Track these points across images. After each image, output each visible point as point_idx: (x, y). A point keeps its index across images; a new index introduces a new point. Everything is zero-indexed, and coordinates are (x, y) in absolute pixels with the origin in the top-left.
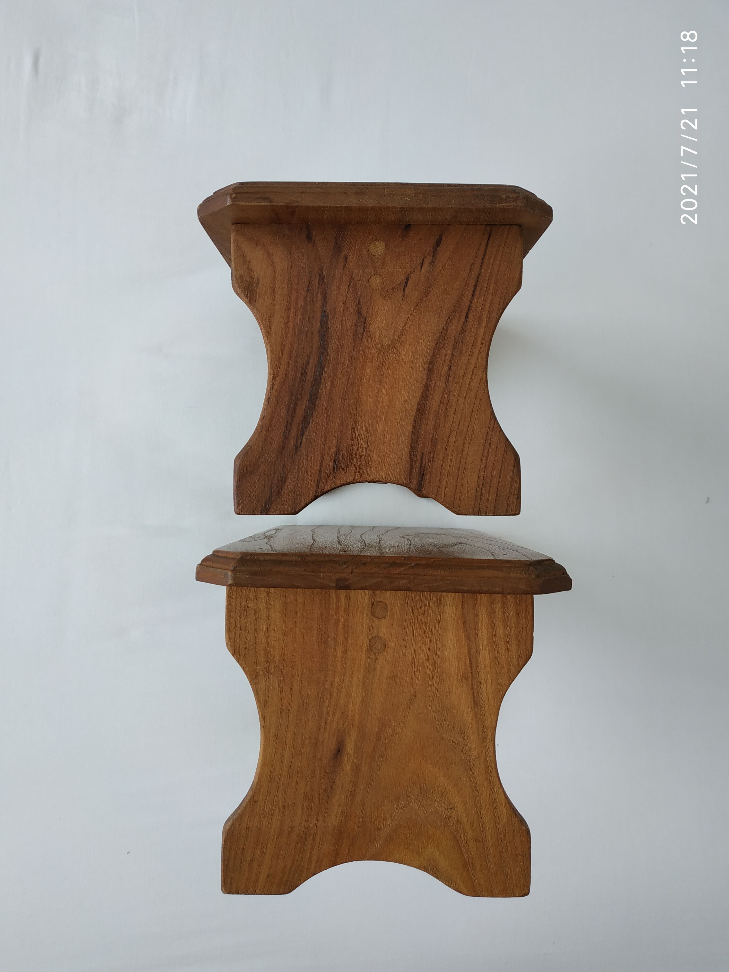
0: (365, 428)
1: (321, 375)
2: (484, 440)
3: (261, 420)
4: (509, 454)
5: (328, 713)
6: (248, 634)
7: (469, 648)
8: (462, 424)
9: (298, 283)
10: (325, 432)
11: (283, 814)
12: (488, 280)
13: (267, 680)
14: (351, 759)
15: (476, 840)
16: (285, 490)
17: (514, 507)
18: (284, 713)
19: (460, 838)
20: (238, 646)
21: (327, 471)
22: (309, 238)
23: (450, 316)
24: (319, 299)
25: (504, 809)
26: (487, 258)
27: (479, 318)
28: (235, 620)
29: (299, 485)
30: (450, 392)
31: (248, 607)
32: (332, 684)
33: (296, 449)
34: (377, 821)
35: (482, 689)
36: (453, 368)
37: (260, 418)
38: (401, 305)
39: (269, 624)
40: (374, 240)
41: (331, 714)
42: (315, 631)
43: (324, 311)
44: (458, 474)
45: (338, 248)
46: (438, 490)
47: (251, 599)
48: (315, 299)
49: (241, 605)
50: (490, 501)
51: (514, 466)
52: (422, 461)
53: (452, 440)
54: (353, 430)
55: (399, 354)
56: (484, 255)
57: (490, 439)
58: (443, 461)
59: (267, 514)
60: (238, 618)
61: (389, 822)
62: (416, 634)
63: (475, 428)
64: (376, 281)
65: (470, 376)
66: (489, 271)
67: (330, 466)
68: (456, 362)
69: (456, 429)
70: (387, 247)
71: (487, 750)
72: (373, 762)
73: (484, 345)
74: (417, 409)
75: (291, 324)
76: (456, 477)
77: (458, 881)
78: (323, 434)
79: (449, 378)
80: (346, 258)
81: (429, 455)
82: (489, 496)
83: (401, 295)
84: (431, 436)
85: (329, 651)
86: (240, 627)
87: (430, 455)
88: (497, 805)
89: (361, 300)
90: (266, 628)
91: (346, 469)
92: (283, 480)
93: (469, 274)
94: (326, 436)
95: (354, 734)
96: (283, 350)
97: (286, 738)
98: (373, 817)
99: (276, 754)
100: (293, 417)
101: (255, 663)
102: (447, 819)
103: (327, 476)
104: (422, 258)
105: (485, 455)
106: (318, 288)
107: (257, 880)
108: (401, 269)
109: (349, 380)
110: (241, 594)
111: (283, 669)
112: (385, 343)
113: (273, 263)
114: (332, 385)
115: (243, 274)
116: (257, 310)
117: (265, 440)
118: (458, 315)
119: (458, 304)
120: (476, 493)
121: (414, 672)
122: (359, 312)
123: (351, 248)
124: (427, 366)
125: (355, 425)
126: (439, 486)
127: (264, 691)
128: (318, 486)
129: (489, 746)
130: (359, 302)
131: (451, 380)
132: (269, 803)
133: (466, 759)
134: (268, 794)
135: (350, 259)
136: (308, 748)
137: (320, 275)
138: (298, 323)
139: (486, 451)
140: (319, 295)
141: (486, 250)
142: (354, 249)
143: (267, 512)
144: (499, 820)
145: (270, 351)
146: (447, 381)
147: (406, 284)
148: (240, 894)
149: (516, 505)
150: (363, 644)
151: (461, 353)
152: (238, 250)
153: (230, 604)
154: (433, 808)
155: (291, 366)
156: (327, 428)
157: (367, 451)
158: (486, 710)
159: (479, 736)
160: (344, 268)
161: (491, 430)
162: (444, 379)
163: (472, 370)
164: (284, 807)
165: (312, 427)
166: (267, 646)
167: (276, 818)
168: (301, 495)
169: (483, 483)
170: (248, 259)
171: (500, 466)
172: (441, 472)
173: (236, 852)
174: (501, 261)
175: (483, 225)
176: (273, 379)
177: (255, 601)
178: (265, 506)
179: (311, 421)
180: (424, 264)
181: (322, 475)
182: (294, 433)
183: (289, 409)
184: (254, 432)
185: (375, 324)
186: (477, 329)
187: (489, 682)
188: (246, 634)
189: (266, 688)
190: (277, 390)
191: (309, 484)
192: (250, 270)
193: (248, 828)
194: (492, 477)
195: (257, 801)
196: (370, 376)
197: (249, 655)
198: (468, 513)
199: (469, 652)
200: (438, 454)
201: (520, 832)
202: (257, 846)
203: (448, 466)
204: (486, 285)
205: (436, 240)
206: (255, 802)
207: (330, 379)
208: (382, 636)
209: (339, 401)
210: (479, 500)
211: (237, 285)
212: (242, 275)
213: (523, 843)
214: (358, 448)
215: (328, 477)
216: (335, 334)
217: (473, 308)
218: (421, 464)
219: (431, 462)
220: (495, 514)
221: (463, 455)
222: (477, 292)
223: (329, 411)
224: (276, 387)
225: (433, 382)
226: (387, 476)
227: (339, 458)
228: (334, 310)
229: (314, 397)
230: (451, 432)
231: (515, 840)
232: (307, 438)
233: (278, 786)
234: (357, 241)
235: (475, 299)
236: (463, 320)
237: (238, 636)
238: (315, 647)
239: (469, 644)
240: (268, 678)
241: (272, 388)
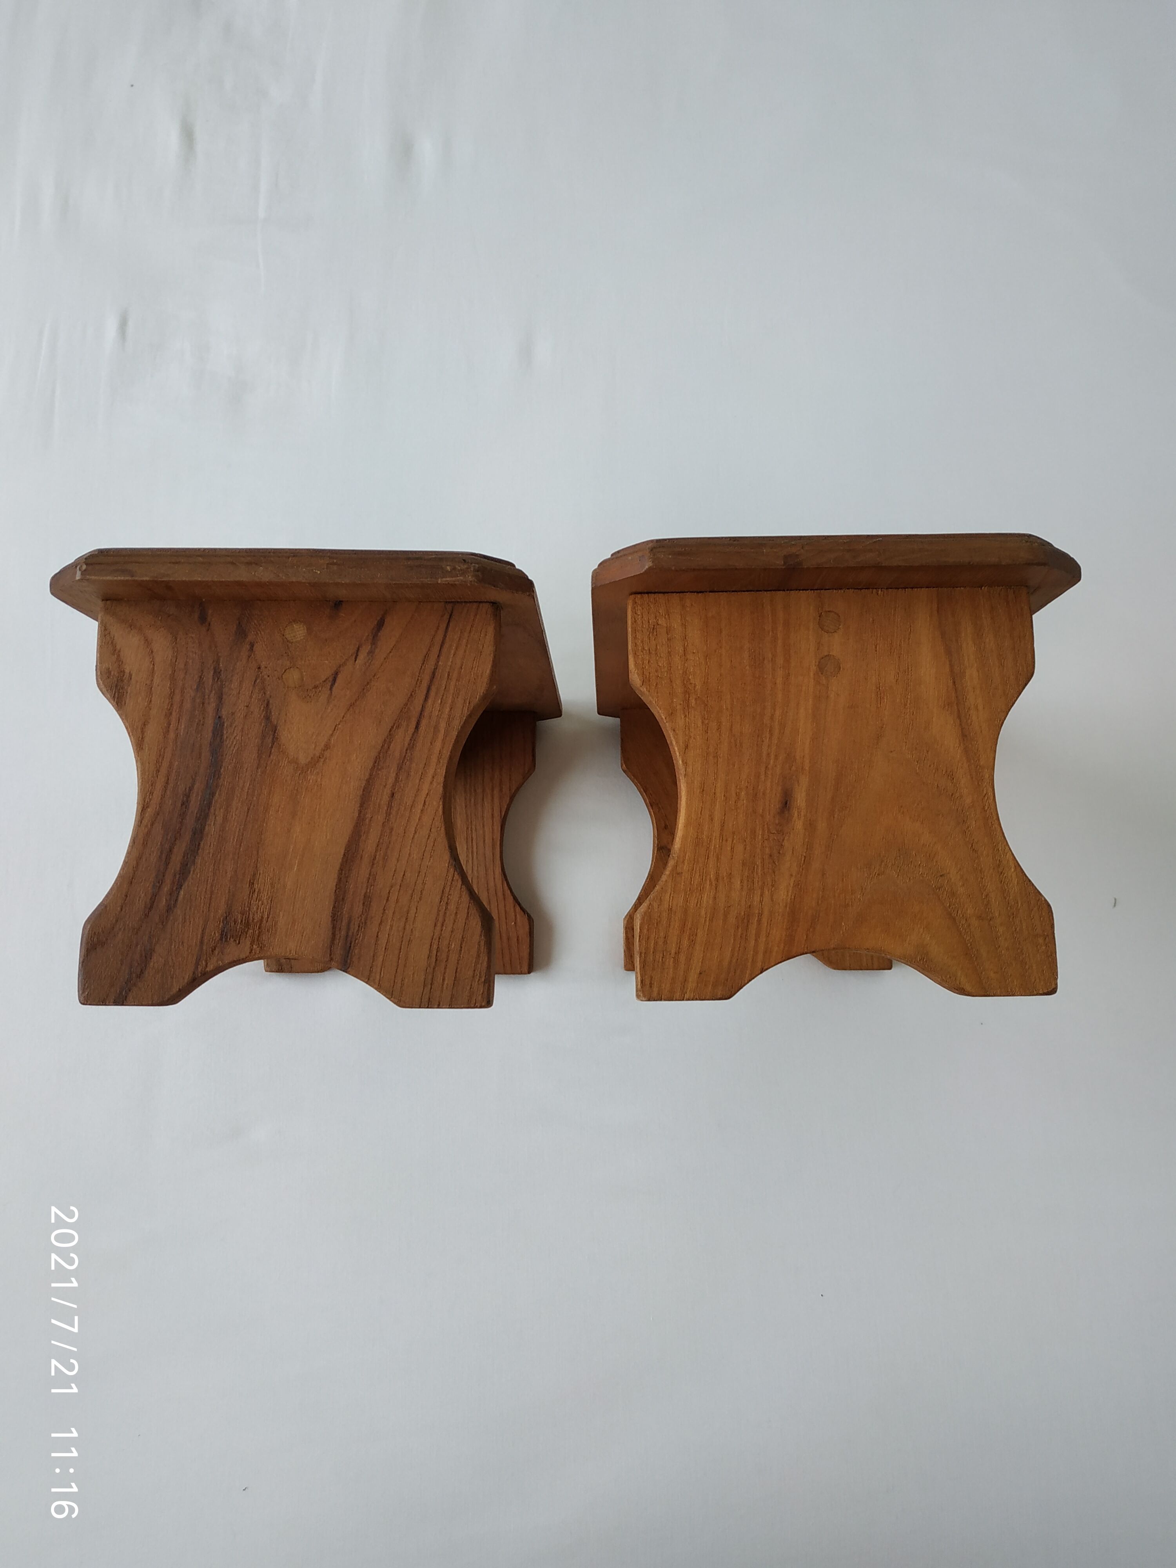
0: (268, 880)
1: (209, 805)
2: (439, 897)
3: (123, 868)
4: (474, 918)
5: (768, 755)
6: (660, 659)
7: (951, 666)
8: (408, 874)
9: (184, 678)
10: (212, 886)
11: (716, 889)
12: (449, 675)
13: (687, 716)
14: (802, 814)
15: (980, 918)
16: (151, 970)
17: (480, 997)
18: (711, 757)
19: (957, 915)
20: (648, 674)
21: (212, 942)
22: (203, 619)
23: (394, 724)
24: (212, 700)
25: (1014, 875)
26: (446, 645)
27: (435, 728)
28: (642, 642)
29: (170, 964)
30: (392, 829)
31: (658, 624)
32: (772, 717)
33: (169, 909)
34: (843, 895)
35: (972, 717)
36: (397, 796)
37: (122, 866)
38: (326, 708)
39: (686, 644)
40: (291, 622)
41: (772, 757)
42: (746, 652)
43: (219, 717)
44: (401, 947)
45: (241, 633)
46: (370, 970)
47: (661, 614)
48: (207, 701)
49: (649, 622)
50: (445, 986)
51: (481, 936)
52: (348, 929)
53: (393, 898)
54: (251, 884)
55: (322, 776)
56: (443, 643)
57: (448, 896)
58: (379, 929)
59: (123, 1005)
60: (646, 639)
61: (859, 896)
62: (879, 651)
63: (426, 881)
64: (293, 676)
65: (420, 806)
66: (450, 663)
67: (217, 935)
68: (402, 787)
69: (399, 881)
70: (309, 630)
71: (985, 796)
72: (832, 817)
73: (441, 764)
74: (345, 853)
75: (172, 735)
76: (397, 952)
77: (959, 974)
78: (208, 889)
79: (390, 809)
80: (252, 645)
81: (359, 919)
82: (444, 980)
83: (327, 696)
84: (363, 891)
85: (765, 677)
86: (649, 650)
87: (361, 919)
88: (1003, 869)
89: (271, 702)
90: (683, 650)
91: (239, 939)
92: (147, 956)
93: (421, 669)
94: (212, 892)
95: (804, 781)
96: (158, 771)
97: (715, 790)
98: (837, 890)
99: (703, 810)
100: (167, 864)
101: (670, 694)
102: (938, 890)
103: (211, 949)
104: (357, 646)
105: (441, 919)
106: (212, 685)
107: (685, 980)
108: (327, 660)
109: (248, 811)
110: (649, 609)
111: (707, 701)
112: (303, 759)
113: (152, 652)
114: (225, 819)
115: (111, 667)
116: (126, 716)
117: (126, 896)
118: (405, 723)
119: (405, 708)
120: (426, 976)
121: (879, 699)
122: (268, 718)
123: (259, 633)
124: (360, 792)
125: (254, 875)
126: (372, 964)
127: (684, 729)
128: (197, 964)
129: (987, 790)
130: (268, 705)
131: (394, 812)
132: (698, 874)
133: (957, 809)
134: (695, 863)
135: (257, 647)
136: (745, 801)
137: (215, 669)
138: (182, 734)
139: (441, 914)
140: (212, 695)
141: (445, 636)
142: (263, 633)
143: (123, 1002)
144: (1007, 890)
145: (141, 771)
146: (388, 814)
147: (334, 680)
148: (665, 1000)
149: (482, 994)
150: (811, 667)
151: (408, 775)
152: (105, 636)
153: (635, 622)
154: (917, 875)
155: (168, 792)
156: (213, 880)
157: (270, 913)
158: (978, 744)
159: (972, 778)
160: (248, 659)
161: (449, 883)
162: (384, 812)
163: (423, 799)
164: (717, 879)
165: (192, 879)
166: (685, 673)
167: (708, 895)
168: (172, 978)
169: (436, 960)
170: (118, 647)
171: (461, 936)
172: (376, 944)
173: (657, 942)
174: (465, 651)
175: (442, 603)
176: (142, 810)
177: (667, 616)
178: (121, 993)
179: (192, 870)
180: (359, 654)
181: (204, 948)
182: (166, 889)
183: (161, 853)
184: (113, 885)
185: (289, 735)
186: (431, 743)
187: (980, 707)
188: (657, 658)
189: (686, 726)
190: (147, 826)
191: (185, 961)
192: (119, 661)
193: (670, 910)
194: (449, 951)
195: (682, 873)
196: (279, 806)
197: (662, 685)
198: (413, 1005)
199: (952, 671)
200: (372, 918)
201: (1037, 904)
202: (683, 933)
203: (387, 936)
204: (444, 682)
205: (376, 622)
206: (680, 874)
207: (222, 810)
208: (835, 655)
209: (234, 841)
210: (430, 986)
211: (101, 682)
212: (109, 668)
213: (1044, 919)
214: (258, 909)
215: (212, 951)
216: (232, 748)
217: (426, 714)
218: (347, 933)
219: (363, 930)
220: (453, 1007)
221: (409, 919)
222: (432, 693)
223: (219, 856)
224: (145, 822)
225: (369, 816)
226: (297, 950)
227: (230, 923)
228: (232, 715)
229: (198, 834)
230: (392, 887)
231: (1032, 916)
232: (185, 895)
233: (708, 851)
234: (268, 623)
235: (430, 701)
236: (413, 730)
237: (647, 661)
238: (747, 672)
239: (950, 661)
240: (689, 713)
241: (141, 823)
